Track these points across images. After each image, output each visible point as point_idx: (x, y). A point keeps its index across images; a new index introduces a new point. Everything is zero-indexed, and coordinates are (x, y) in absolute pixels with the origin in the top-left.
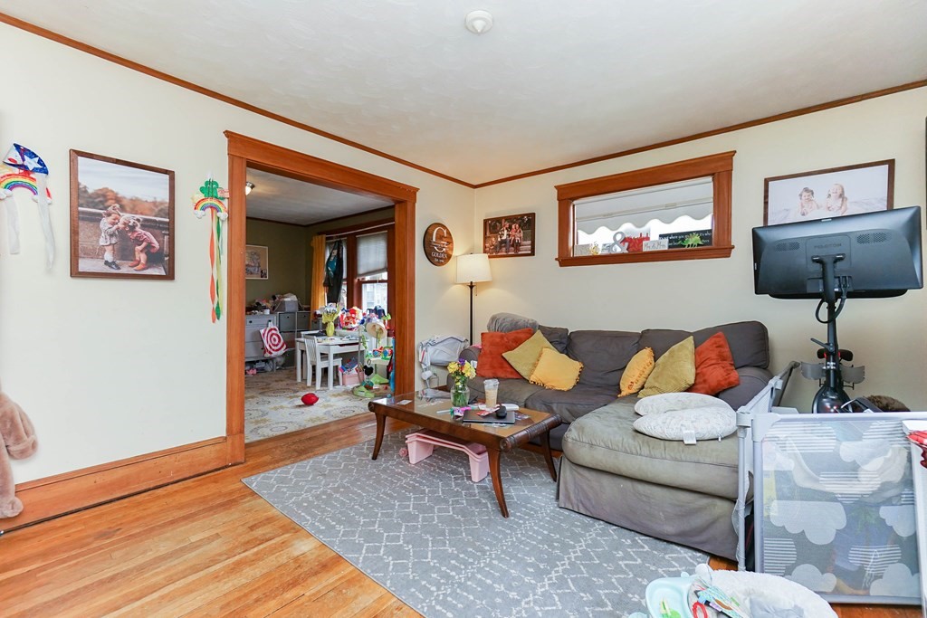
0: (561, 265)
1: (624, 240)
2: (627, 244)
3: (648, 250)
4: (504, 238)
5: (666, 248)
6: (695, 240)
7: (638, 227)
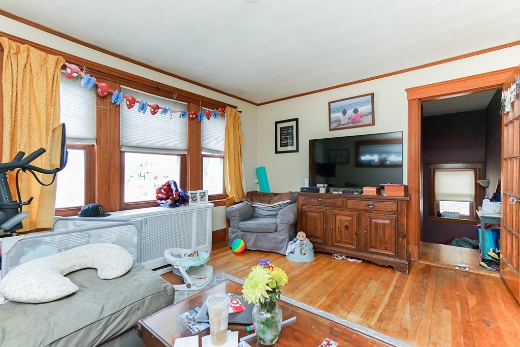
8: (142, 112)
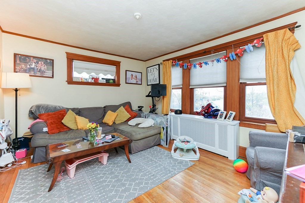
0: (68, 84)
1: (93, 78)
2: (94, 80)
3: (101, 82)
4: (33, 66)
5: (105, 83)
6: (111, 81)
7: (96, 75)
8: (195, 68)
